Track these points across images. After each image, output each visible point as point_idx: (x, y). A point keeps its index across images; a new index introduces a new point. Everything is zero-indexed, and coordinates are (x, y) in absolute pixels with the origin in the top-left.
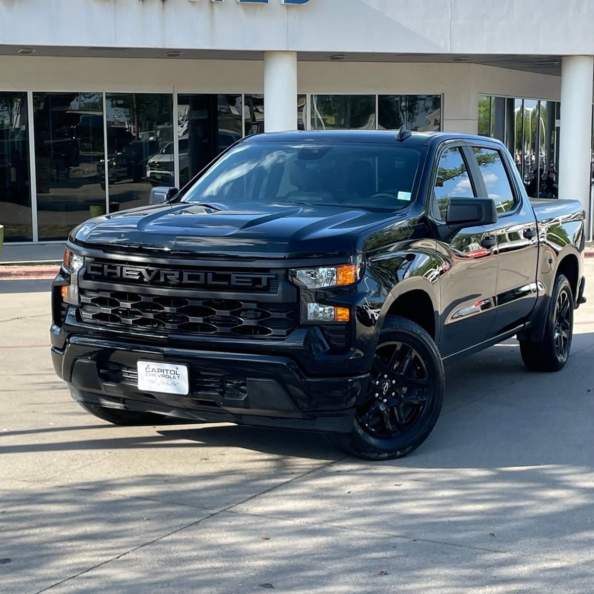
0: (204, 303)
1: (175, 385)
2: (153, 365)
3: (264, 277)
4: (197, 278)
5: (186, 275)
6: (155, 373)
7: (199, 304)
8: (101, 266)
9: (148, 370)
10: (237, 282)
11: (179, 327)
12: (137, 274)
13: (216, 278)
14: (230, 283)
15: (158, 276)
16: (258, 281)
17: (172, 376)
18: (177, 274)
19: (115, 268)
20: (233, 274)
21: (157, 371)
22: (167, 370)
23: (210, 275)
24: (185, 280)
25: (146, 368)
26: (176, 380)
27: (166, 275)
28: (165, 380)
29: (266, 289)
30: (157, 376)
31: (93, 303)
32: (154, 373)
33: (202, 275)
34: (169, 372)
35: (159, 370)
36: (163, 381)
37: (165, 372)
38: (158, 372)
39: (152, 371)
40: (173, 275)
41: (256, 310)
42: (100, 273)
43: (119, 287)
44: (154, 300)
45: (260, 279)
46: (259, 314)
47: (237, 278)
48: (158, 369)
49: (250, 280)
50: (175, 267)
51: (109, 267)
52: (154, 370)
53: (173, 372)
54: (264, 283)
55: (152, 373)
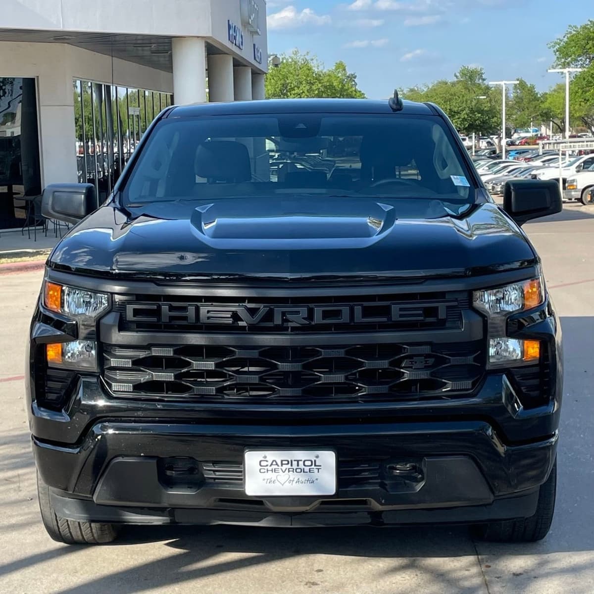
0: (347, 353)
1: (313, 482)
2: (272, 456)
3: (442, 307)
4: (337, 314)
5: (318, 312)
6: (276, 467)
7: (341, 353)
8: (155, 307)
9: (263, 463)
10: (401, 316)
11: (304, 391)
12: (229, 316)
13: (367, 312)
14: (390, 319)
15: (269, 316)
16: (433, 312)
17: (307, 469)
18: (304, 311)
19: (185, 309)
20: (394, 304)
21: (279, 463)
22: (298, 461)
23: (358, 310)
24: (318, 319)
25: (260, 462)
26: (316, 474)
27: (284, 314)
28: (293, 476)
29: (441, 324)
30: (280, 471)
31: (135, 367)
32: (274, 467)
33: (345, 310)
34: (301, 463)
35: (284, 462)
36: (291, 478)
37: (295, 463)
38: (282, 464)
39: (272, 464)
40: (298, 313)
41: (428, 356)
42: (155, 319)
43: (195, 339)
44: (261, 354)
45: (436, 309)
46: (431, 361)
47: (401, 309)
48: (282, 461)
49: (421, 312)
50: (297, 301)
51: (172, 308)
52: (274, 463)
53: (308, 463)
54: (442, 315)
55: (270, 468)
